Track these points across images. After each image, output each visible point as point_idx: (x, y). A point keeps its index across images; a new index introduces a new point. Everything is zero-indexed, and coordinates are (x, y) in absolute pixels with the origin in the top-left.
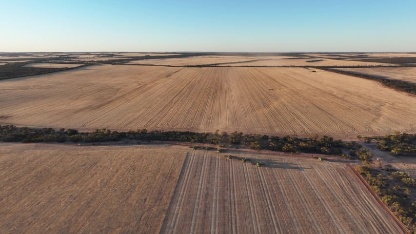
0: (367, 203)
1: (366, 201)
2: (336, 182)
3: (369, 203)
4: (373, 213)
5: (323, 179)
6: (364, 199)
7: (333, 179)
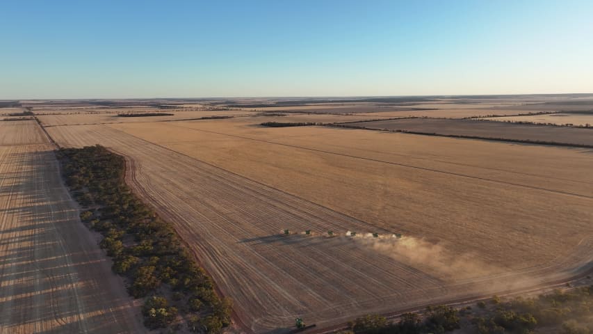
0: (222, 271)
1: (223, 272)
2: (259, 286)
3: (220, 270)
4: (218, 263)
5: (278, 287)
6: (225, 275)
7: (265, 291)
